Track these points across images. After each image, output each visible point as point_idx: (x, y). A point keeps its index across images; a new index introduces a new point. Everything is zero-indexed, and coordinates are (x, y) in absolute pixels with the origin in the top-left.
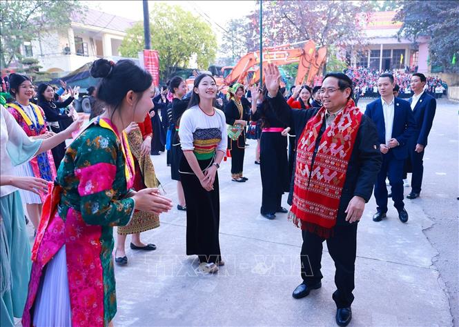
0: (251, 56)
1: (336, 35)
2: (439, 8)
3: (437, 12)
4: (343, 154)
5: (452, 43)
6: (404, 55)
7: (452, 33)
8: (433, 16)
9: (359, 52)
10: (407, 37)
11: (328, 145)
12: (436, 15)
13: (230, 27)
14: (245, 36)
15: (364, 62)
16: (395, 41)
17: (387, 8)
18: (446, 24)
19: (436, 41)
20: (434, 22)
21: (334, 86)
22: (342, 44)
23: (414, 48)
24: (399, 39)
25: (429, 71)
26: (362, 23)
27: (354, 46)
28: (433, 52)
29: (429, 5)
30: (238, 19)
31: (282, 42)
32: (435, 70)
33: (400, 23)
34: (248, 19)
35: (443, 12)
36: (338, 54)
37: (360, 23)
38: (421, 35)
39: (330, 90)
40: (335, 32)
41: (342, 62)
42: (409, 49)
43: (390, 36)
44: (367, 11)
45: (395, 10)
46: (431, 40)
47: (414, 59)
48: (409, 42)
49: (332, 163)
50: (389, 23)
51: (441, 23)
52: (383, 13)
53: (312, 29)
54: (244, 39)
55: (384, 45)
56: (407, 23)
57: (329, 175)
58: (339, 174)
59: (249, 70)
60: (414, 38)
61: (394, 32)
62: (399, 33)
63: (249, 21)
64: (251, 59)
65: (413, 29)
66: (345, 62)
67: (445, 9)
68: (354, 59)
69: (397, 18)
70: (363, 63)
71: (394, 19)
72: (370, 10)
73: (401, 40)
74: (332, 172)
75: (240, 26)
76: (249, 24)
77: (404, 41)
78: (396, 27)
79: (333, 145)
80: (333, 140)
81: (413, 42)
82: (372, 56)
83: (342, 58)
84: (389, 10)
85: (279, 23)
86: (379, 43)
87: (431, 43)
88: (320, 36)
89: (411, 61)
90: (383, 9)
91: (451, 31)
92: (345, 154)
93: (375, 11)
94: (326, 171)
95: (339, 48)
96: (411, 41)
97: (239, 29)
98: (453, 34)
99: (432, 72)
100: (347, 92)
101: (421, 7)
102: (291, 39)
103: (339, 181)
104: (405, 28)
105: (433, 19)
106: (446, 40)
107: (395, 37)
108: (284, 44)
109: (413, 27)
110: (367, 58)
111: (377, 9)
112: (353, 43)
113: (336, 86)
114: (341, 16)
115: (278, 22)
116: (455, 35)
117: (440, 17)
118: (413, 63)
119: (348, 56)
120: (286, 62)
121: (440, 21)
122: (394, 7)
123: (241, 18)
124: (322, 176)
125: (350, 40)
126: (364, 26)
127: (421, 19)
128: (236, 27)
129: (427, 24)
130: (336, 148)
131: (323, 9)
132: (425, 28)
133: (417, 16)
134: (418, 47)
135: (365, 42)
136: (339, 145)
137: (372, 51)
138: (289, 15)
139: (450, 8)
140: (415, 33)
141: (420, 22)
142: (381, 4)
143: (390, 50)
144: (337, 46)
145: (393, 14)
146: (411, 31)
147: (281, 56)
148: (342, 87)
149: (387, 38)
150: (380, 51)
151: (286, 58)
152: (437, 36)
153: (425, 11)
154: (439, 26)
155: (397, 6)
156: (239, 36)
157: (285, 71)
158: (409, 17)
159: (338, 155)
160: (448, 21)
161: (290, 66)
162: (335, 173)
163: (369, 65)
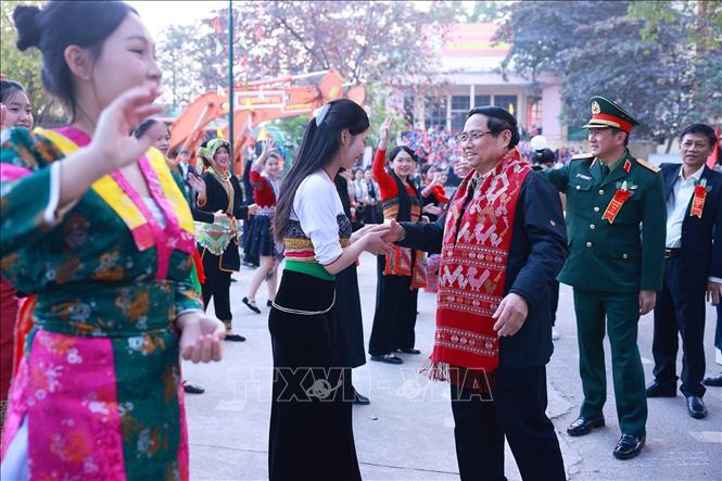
0: (211, 99)
1: (384, 64)
2: (575, 19)
3: (573, 27)
4: (496, 240)
5: (602, 84)
6: (515, 107)
7: (600, 66)
8: (565, 35)
9: (429, 99)
10: (519, 71)
11: (471, 229)
12: (571, 33)
13: (168, 41)
14: (201, 60)
15: (439, 119)
16: (497, 80)
17: (482, 17)
18: (590, 49)
19: (573, 81)
20: (567, 46)
21: (479, 128)
22: (395, 82)
23: (533, 94)
24: (504, 77)
25: (562, 138)
26: (434, 42)
27: (418, 86)
28: (568, 101)
29: (557, 14)
30: (184, 25)
31: (275, 75)
32: (574, 135)
33: (505, 46)
34: (206, 26)
35: (583, 27)
36: (388, 101)
37: (429, 43)
38: (545, 68)
39: (474, 135)
40: (382, 58)
41: (396, 118)
42: (524, 95)
43: (487, 69)
44: (441, 20)
45: (496, 21)
46: (565, 78)
47: (534, 115)
48: (526, 82)
49: (481, 257)
50: (485, 45)
51: (580, 47)
52: (472, 25)
53: (335, 49)
54: (198, 66)
55: (477, 87)
56: (520, 46)
57: (477, 277)
58: (493, 273)
59: (207, 128)
60: (533, 74)
61: (496, 62)
62: (504, 65)
63: (207, 30)
64: (211, 105)
65: (530, 57)
66: (402, 117)
67: (587, 22)
68: (420, 112)
69: (500, 36)
70: (436, 120)
71: (494, 39)
72: (448, 19)
73: (508, 77)
74: (480, 271)
75: (189, 41)
76: (209, 35)
77: (514, 80)
78: (498, 53)
79: (480, 227)
80: (479, 218)
81: (530, 82)
82: (454, 107)
83: (397, 109)
84: (485, 21)
85: (270, 37)
86: (467, 82)
87: (564, 85)
88: (352, 64)
89: (529, 118)
90: (474, 19)
91: (598, 63)
92: (500, 240)
93: (458, 22)
94: (472, 271)
95: (389, 90)
96: (527, 79)
97: (186, 46)
98: (602, 69)
99: (569, 139)
100: (505, 138)
101: (542, 18)
102: (294, 69)
103: (495, 286)
104: (516, 56)
105: (567, 40)
106: (592, 78)
107: (497, 71)
108: (280, 77)
109: (529, 53)
110: (446, 109)
111: (462, 19)
112: (416, 79)
113: (484, 128)
114: (395, 29)
115: (266, 35)
116: (605, 71)
117: (578, 37)
118: (533, 122)
119: (408, 105)
120: (285, 113)
121: (578, 43)
122: (494, 16)
123: (191, 23)
124: (466, 281)
125: (411, 73)
126: (438, 49)
127: (544, 39)
128: (180, 42)
129: (555, 48)
130: (483, 231)
131: (357, 15)
132: (552, 56)
133: (536, 32)
134: (541, 91)
135: (438, 80)
136: (488, 225)
137: (454, 98)
138: (291, 21)
139: (595, 20)
140: (534, 65)
141: (543, 44)
142: (470, 7)
143: (489, 97)
144: (384, 86)
145: (492, 28)
146: (526, 62)
147: (274, 99)
148: (494, 130)
149: (482, 73)
150: (469, 98)
151: (284, 104)
152: (575, 71)
153: (550, 24)
154: (578, 53)
155: (500, 14)
156: (187, 60)
157: (282, 134)
158: (521, 35)
159: (488, 243)
160: (593, 44)
161: (292, 123)
162: (487, 274)
163: (449, 123)
